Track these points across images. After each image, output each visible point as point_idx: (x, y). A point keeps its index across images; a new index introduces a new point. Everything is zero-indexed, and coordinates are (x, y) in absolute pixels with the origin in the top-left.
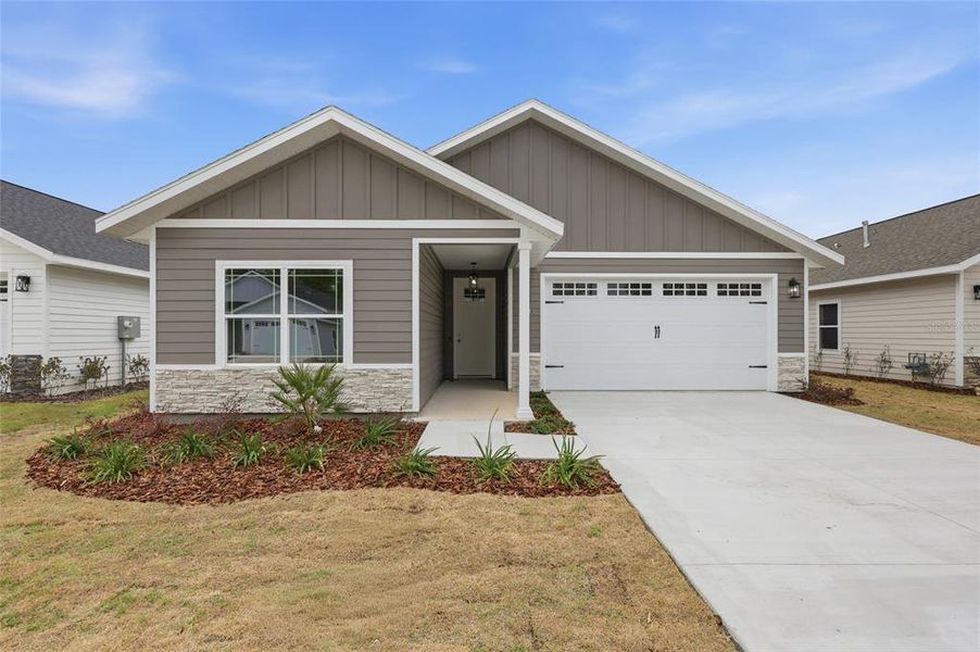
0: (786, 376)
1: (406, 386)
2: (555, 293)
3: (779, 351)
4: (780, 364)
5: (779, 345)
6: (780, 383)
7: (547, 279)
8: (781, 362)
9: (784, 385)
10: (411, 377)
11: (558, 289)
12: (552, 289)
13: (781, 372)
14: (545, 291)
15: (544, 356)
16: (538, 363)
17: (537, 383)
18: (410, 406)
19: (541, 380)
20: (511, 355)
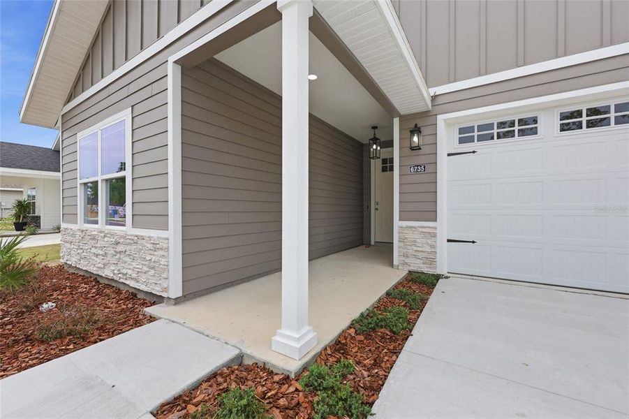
2: (462, 141)
7: (449, 124)
10: (167, 249)
11: (466, 135)
12: (457, 136)
14: (446, 139)
15: (444, 226)
16: (434, 235)
17: (431, 261)
18: (166, 290)
19: (438, 259)
20: (397, 223)
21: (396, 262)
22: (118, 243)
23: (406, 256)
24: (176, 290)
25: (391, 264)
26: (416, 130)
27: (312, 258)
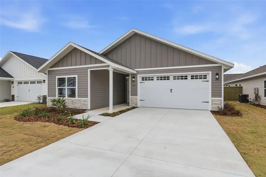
0: (214, 106)
1: (87, 103)
2: (142, 80)
3: (212, 97)
4: (212, 102)
5: (212, 95)
6: (212, 108)
7: (140, 76)
8: (212, 101)
9: (213, 108)
10: (88, 101)
12: (141, 79)
13: (212, 104)
14: (139, 79)
15: (139, 97)
16: (137, 99)
17: (136, 105)
18: (88, 108)
19: (138, 104)
20: (130, 97)
21: (130, 105)
22: (73, 101)
23: (132, 104)
24: (89, 108)
25: (129, 106)
26: (134, 78)
27: (113, 105)
